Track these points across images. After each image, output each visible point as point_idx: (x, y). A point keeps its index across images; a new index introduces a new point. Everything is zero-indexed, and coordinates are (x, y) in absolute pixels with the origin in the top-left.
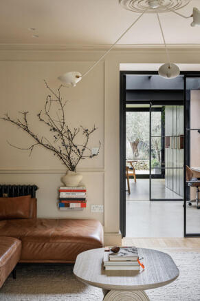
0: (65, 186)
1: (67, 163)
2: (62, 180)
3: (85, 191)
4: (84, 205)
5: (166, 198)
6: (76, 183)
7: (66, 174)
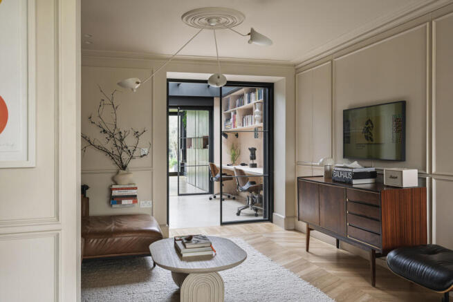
0: (116, 184)
1: (118, 163)
2: (113, 179)
3: (136, 188)
4: (135, 201)
5: (188, 192)
6: (127, 181)
7: (118, 173)
